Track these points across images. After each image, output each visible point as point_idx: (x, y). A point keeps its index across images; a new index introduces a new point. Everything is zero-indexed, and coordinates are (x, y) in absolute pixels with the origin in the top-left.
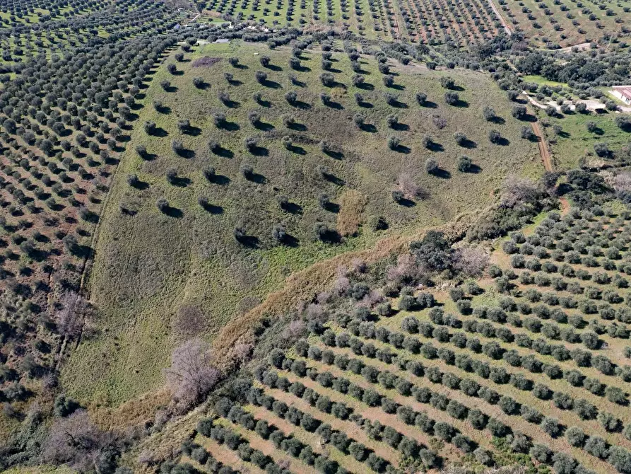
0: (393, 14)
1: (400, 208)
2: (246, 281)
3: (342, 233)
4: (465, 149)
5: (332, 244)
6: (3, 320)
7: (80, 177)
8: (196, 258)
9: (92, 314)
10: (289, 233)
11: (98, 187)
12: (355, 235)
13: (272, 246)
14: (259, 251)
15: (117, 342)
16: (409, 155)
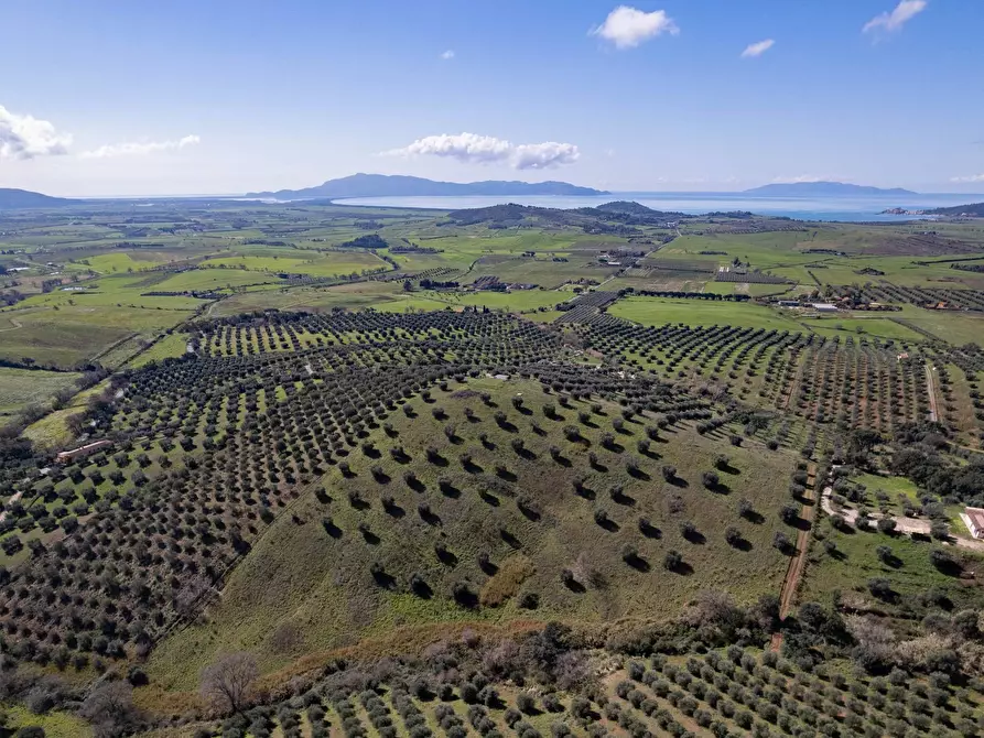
0: (793, 379)
1: (564, 590)
2: (356, 619)
3: (482, 599)
4: (689, 542)
5: (464, 607)
6: (149, 586)
7: (284, 480)
8: (328, 581)
9: (214, 605)
10: (428, 583)
11: (292, 493)
12: (495, 605)
13: (404, 592)
14: (388, 592)
15: (214, 636)
16: (614, 535)
